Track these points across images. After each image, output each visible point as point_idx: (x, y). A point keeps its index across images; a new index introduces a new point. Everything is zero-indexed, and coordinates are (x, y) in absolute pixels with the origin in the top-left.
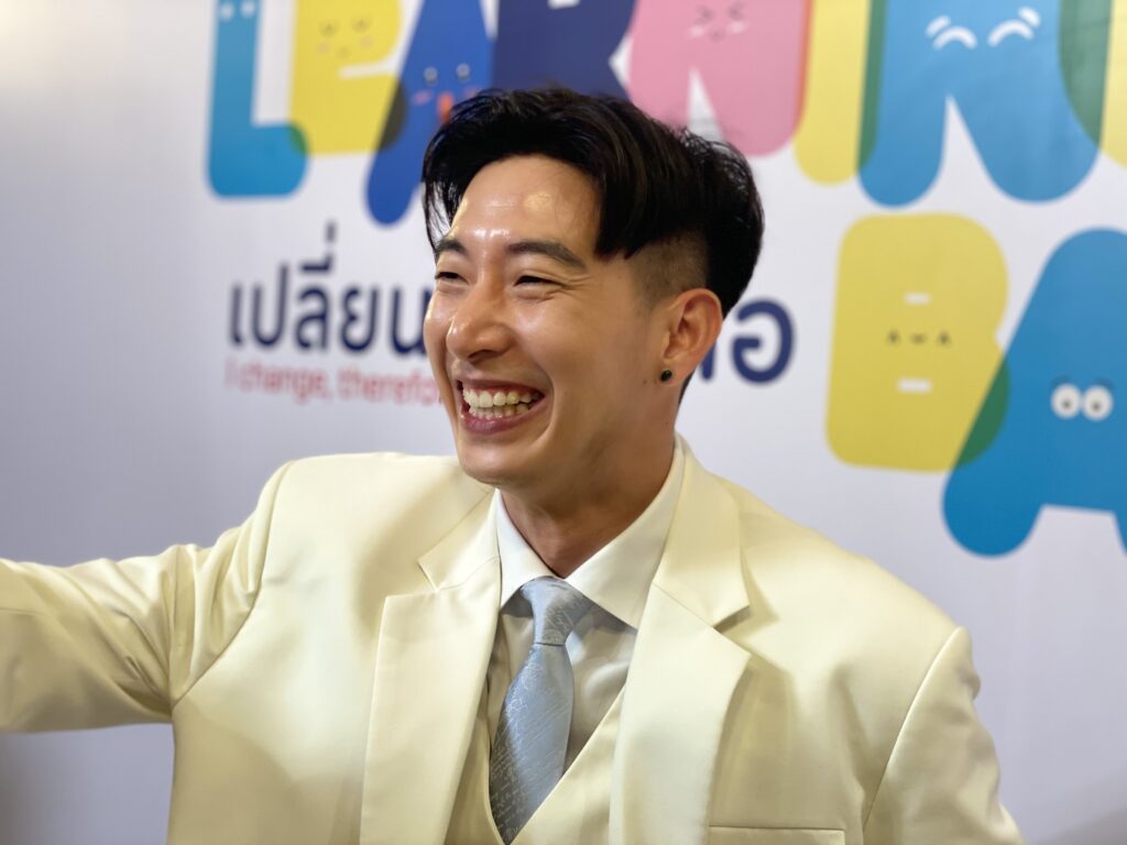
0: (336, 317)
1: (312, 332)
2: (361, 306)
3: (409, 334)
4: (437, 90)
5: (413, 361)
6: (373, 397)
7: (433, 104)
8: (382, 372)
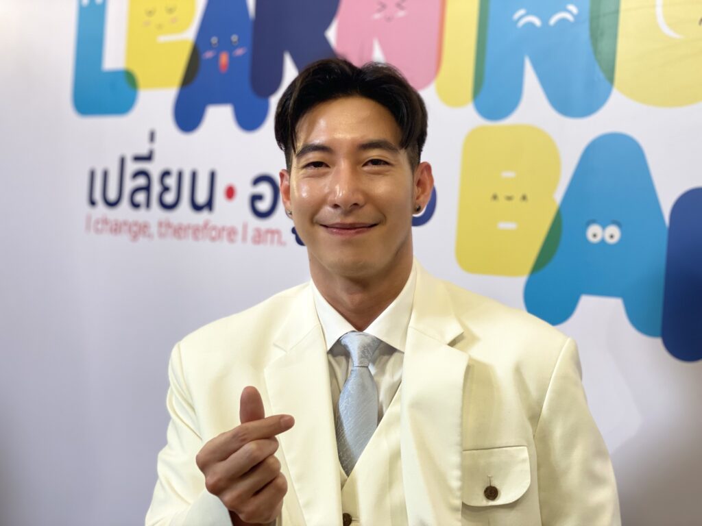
0: (156, 188)
1: (141, 197)
2: (171, 182)
3: (201, 198)
4: (219, 49)
5: (205, 215)
6: (179, 237)
7: (216, 58)
8: (185, 222)
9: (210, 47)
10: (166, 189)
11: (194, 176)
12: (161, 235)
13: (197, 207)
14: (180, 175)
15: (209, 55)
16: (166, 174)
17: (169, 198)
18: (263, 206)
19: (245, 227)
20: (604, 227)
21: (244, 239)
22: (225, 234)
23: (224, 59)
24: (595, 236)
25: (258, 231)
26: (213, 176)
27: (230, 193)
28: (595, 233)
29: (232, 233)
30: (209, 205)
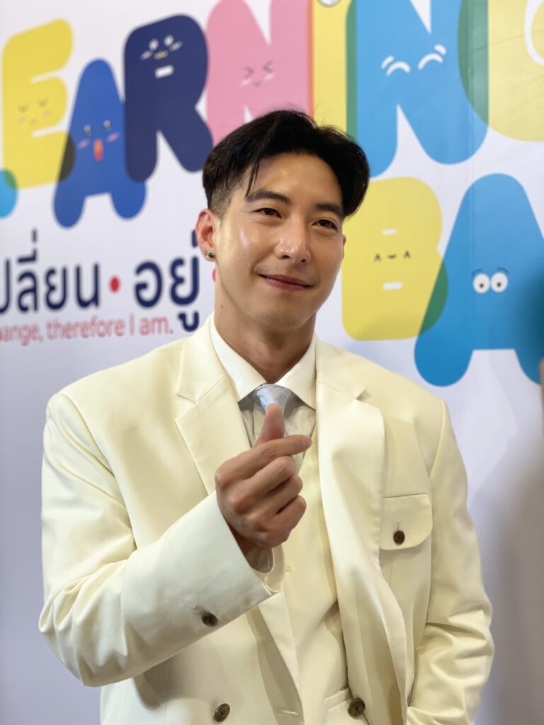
0: (42, 289)
1: (28, 300)
2: (56, 280)
3: (87, 293)
4: (92, 138)
5: (92, 310)
6: (69, 337)
7: (91, 147)
8: (73, 321)
9: (84, 136)
10: (52, 288)
11: (78, 271)
12: (51, 337)
13: (83, 304)
14: (65, 272)
15: (83, 144)
16: (51, 272)
17: (56, 297)
18: (148, 294)
19: (132, 318)
20: (490, 276)
21: (132, 332)
22: (113, 327)
23: (98, 146)
24: (482, 286)
25: (145, 320)
26: (96, 269)
27: (115, 285)
28: (482, 283)
29: (119, 326)
30: (95, 300)
